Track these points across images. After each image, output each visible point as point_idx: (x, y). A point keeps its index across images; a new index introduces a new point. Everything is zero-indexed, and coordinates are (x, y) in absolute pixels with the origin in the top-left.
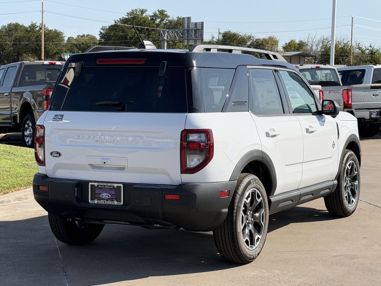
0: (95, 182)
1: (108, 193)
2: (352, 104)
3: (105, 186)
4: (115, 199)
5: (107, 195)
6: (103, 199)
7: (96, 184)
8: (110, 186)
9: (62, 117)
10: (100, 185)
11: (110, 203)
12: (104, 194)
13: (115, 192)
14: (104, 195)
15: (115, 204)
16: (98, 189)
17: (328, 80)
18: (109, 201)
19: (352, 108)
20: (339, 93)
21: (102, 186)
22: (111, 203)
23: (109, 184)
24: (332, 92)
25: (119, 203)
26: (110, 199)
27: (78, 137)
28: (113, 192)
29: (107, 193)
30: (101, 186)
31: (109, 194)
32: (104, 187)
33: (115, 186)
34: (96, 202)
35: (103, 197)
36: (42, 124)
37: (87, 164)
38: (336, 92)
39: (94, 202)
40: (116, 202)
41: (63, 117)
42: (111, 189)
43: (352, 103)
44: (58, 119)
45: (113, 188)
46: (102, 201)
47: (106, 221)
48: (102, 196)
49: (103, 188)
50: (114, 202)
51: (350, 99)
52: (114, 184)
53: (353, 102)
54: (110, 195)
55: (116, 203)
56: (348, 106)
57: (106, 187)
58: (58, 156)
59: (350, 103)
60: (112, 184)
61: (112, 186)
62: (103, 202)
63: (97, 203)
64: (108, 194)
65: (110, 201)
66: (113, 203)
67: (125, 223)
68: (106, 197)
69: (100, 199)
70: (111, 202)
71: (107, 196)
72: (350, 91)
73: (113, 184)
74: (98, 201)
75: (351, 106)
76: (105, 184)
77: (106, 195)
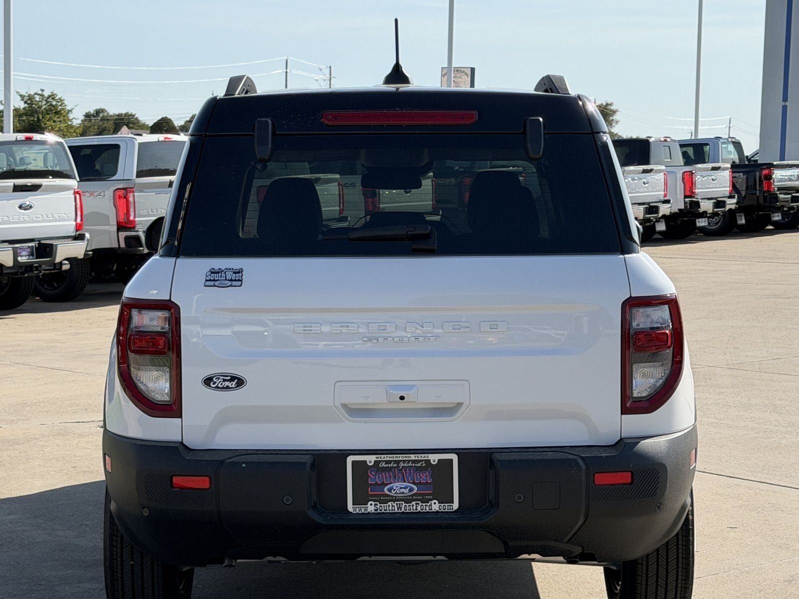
0: (368, 452)
1: (408, 480)
2: (135, 221)
3: (398, 462)
4: (431, 497)
5: (405, 488)
6: (394, 499)
7: (371, 459)
8: (414, 461)
9: (240, 274)
10: (384, 461)
11: (416, 509)
12: (397, 484)
13: (432, 476)
14: (397, 487)
15: (433, 510)
16: (377, 472)
17: (49, 167)
18: (414, 503)
19: (136, 230)
20: (104, 196)
21: (387, 462)
22: (419, 509)
23: (412, 456)
24: (88, 194)
25: (446, 507)
26: (414, 497)
27: (304, 330)
28: (426, 477)
29: (404, 482)
30: (385, 464)
31: (414, 483)
32: (395, 465)
33: (434, 461)
34: (371, 508)
35: (393, 493)
36: (168, 298)
37: (338, 404)
38: (97, 195)
39: (366, 510)
40: (437, 505)
41: (242, 276)
42: (420, 469)
43: (137, 219)
44: (227, 282)
45: (424, 465)
46: (390, 503)
47: (370, 557)
48: (390, 490)
49: (393, 467)
50: (431, 505)
51: (132, 210)
52: (429, 455)
53: (138, 217)
54: (415, 487)
55: (435, 506)
56: (128, 226)
57: (402, 465)
58: (233, 386)
59: (132, 218)
60: (423, 455)
61: (422, 461)
62: (392, 506)
63: (373, 511)
64: (409, 483)
65: (416, 504)
66: (427, 508)
67: (433, 557)
68: (403, 493)
69: (382, 498)
70: (420, 504)
71: (406, 491)
72: (130, 192)
73: (426, 455)
74: (379, 505)
75: (134, 226)
76: (401, 457)
77: (401, 488)
